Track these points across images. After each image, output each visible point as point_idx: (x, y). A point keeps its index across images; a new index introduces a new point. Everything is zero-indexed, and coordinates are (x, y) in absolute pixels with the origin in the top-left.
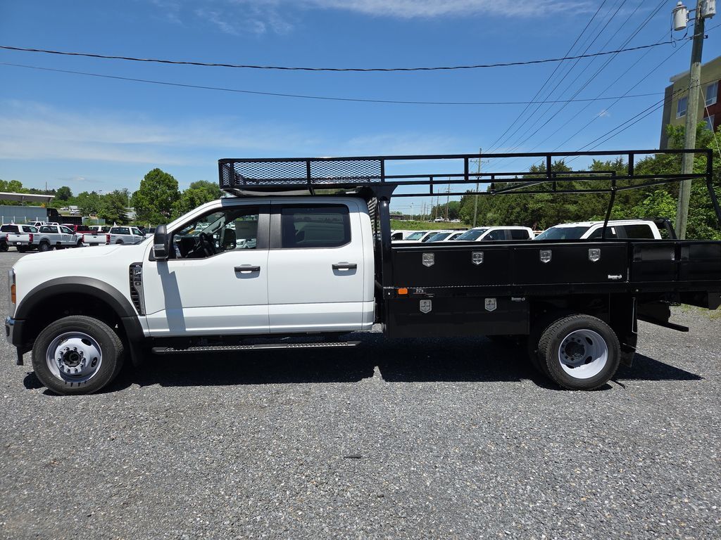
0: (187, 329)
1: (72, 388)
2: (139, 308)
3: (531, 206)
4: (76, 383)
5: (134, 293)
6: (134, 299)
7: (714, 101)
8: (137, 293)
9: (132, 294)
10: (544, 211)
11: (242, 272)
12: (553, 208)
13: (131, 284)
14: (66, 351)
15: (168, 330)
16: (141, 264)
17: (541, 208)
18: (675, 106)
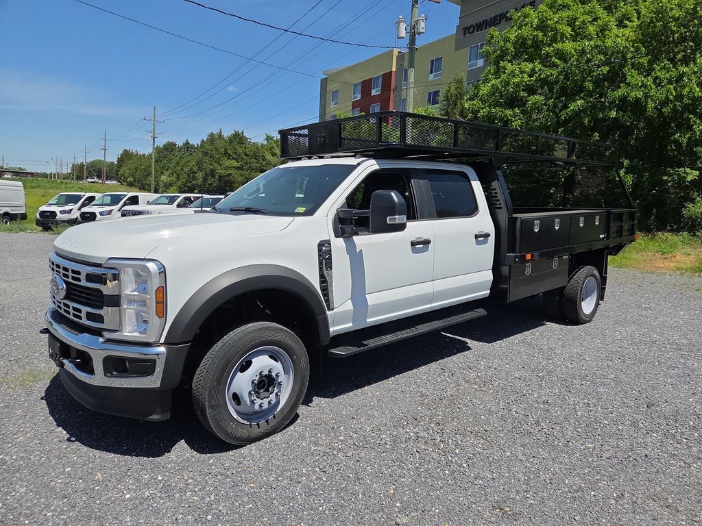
0: (368, 320)
1: (260, 430)
2: (327, 301)
3: (219, 171)
4: (262, 422)
5: (324, 280)
6: (323, 290)
7: (359, 97)
8: (326, 282)
9: (321, 283)
10: (234, 177)
11: (417, 246)
12: (242, 175)
13: (321, 269)
14: (258, 378)
15: (351, 325)
16: (328, 242)
17: (229, 175)
18: (329, 96)
